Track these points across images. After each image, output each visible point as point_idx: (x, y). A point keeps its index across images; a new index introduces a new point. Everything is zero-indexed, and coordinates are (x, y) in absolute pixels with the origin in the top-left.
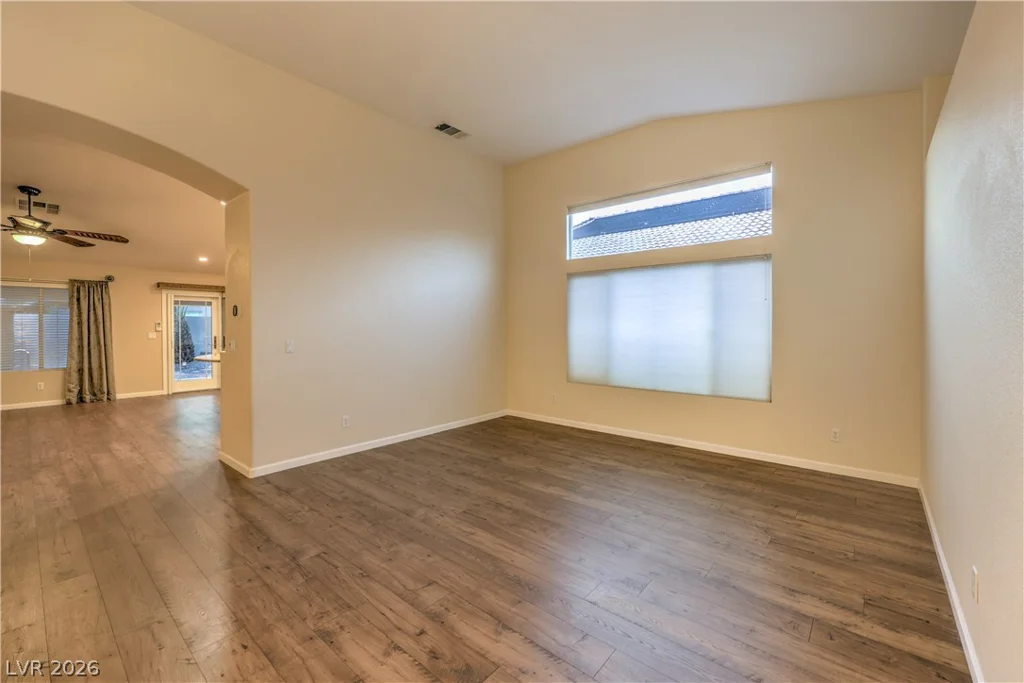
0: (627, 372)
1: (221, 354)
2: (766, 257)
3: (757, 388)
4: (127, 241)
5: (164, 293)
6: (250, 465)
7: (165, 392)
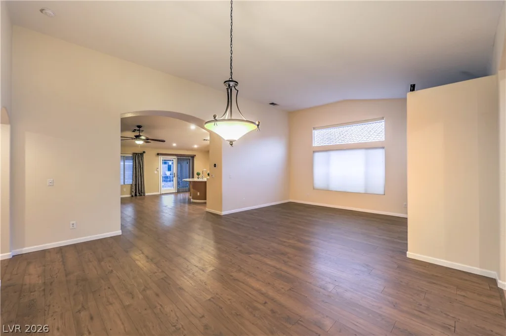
0: (335, 185)
1: (207, 179)
2: (383, 148)
3: (380, 190)
4: (165, 141)
5: (160, 156)
6: (221, 211)
7: (159, 193)
